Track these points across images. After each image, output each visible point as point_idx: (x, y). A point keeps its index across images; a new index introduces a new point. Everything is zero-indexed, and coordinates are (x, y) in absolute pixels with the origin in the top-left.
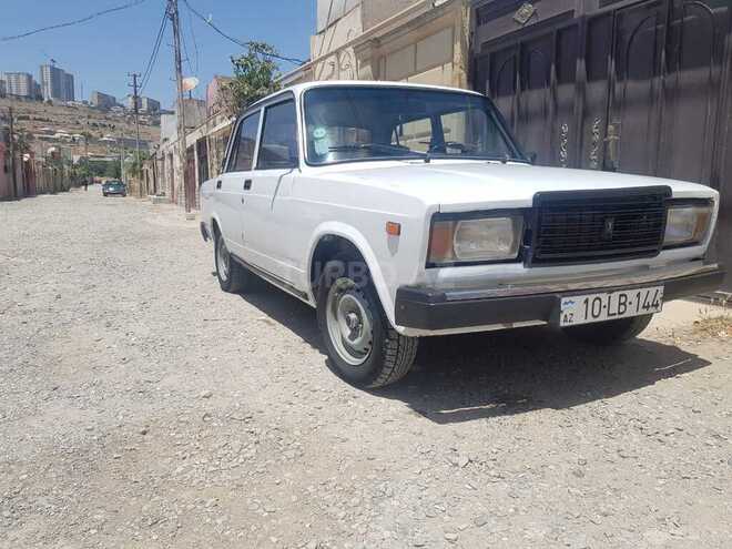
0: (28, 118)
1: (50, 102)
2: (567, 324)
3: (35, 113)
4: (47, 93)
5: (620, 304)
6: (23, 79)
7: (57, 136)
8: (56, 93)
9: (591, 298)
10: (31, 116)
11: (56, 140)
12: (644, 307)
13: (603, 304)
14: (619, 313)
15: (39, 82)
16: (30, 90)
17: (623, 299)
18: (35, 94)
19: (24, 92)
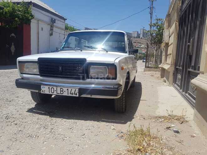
0: (135, 42)
1: (141, 38)
2: (43, 93)
3: (138, 41)
4: (141, 36)
5: (61, 91)
6: (136, 33)
7: (141, 47)
8: (143, 36)
9: (51, 87)
10: (136, 42)
11: (141, 48)
12: (70, 94)
13: (55, 90)
14: (61, 94)
15: (140, 33)
16: (137, 35)
17: (62, 90)
18: (138, 36)
19: (136, 36)
